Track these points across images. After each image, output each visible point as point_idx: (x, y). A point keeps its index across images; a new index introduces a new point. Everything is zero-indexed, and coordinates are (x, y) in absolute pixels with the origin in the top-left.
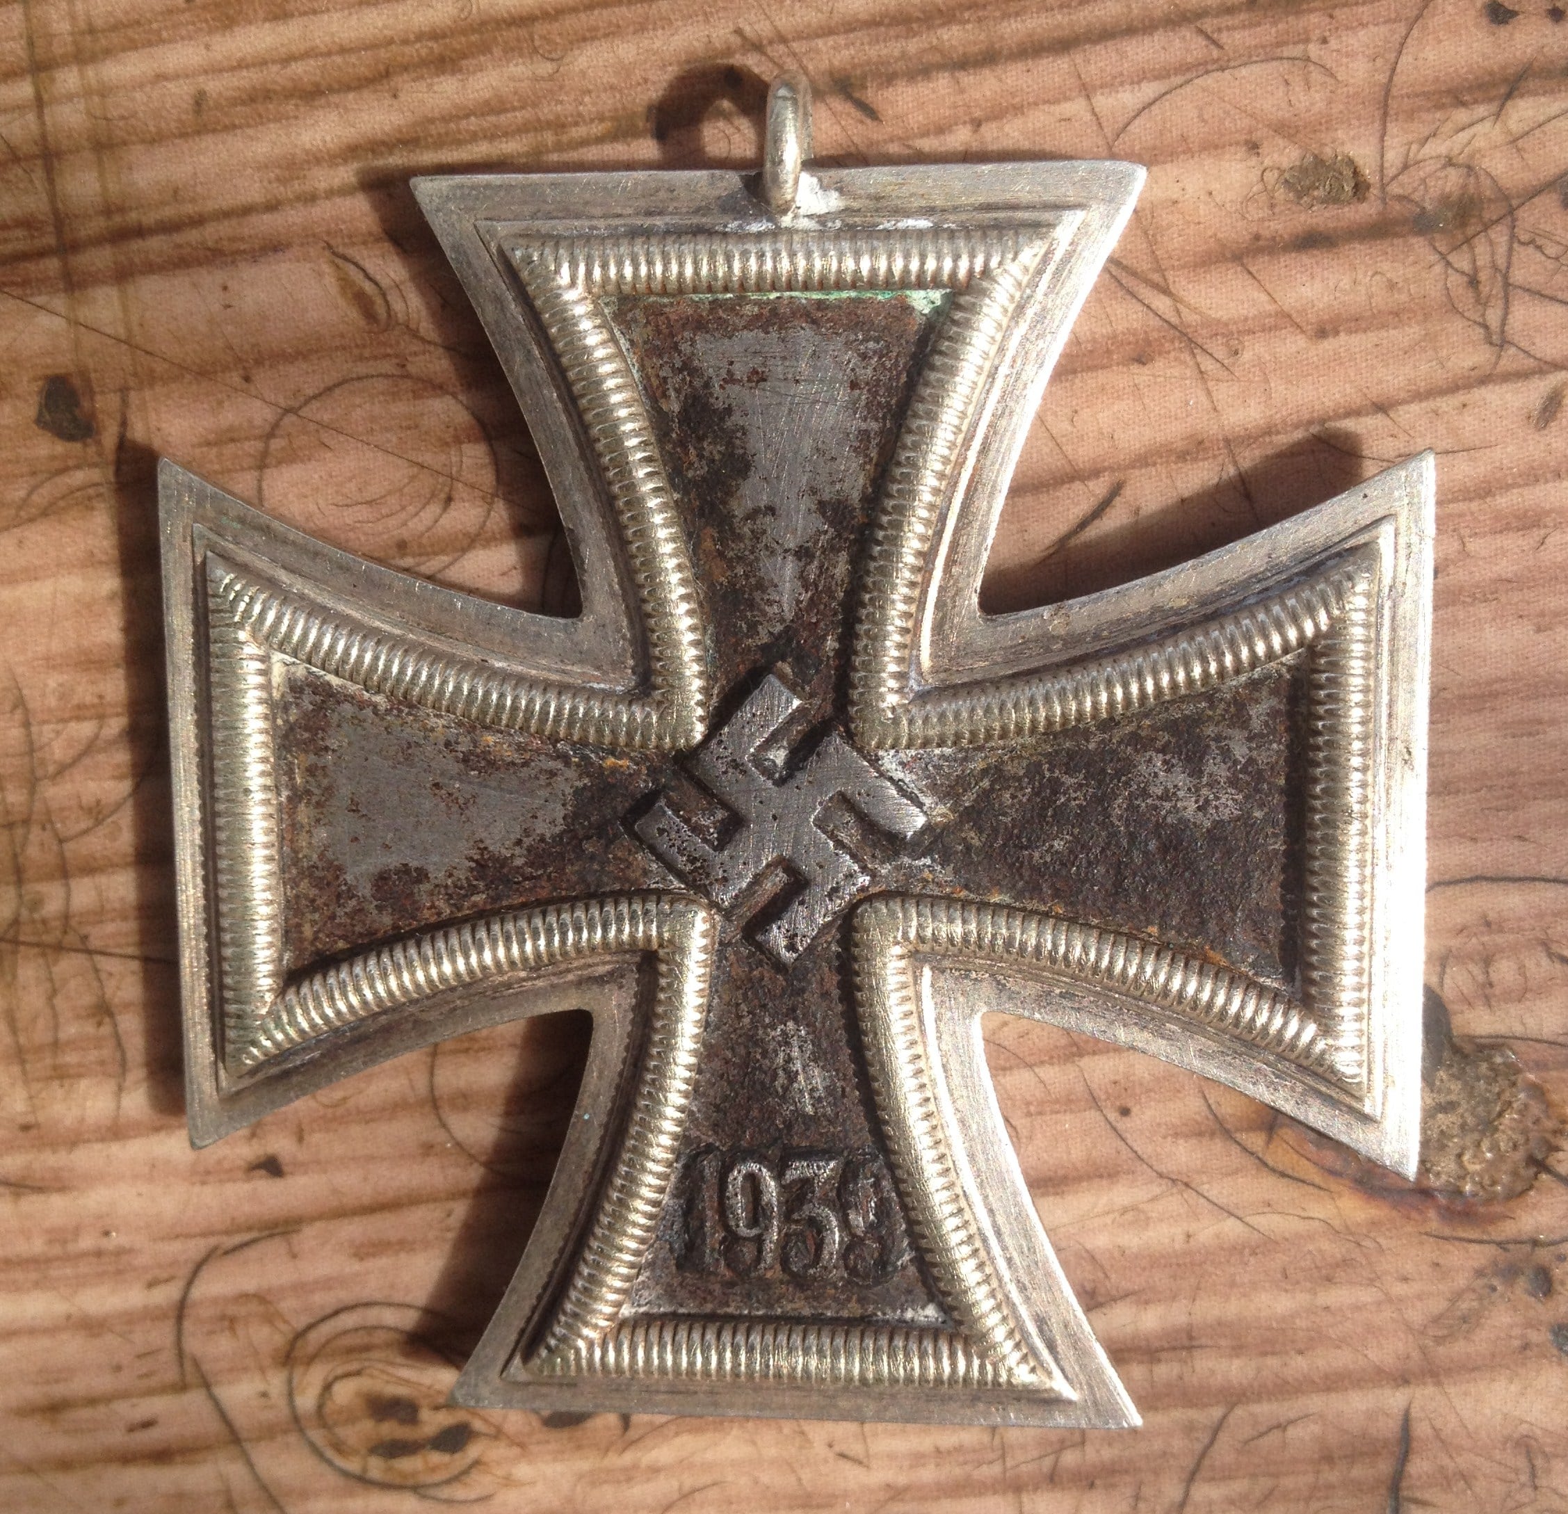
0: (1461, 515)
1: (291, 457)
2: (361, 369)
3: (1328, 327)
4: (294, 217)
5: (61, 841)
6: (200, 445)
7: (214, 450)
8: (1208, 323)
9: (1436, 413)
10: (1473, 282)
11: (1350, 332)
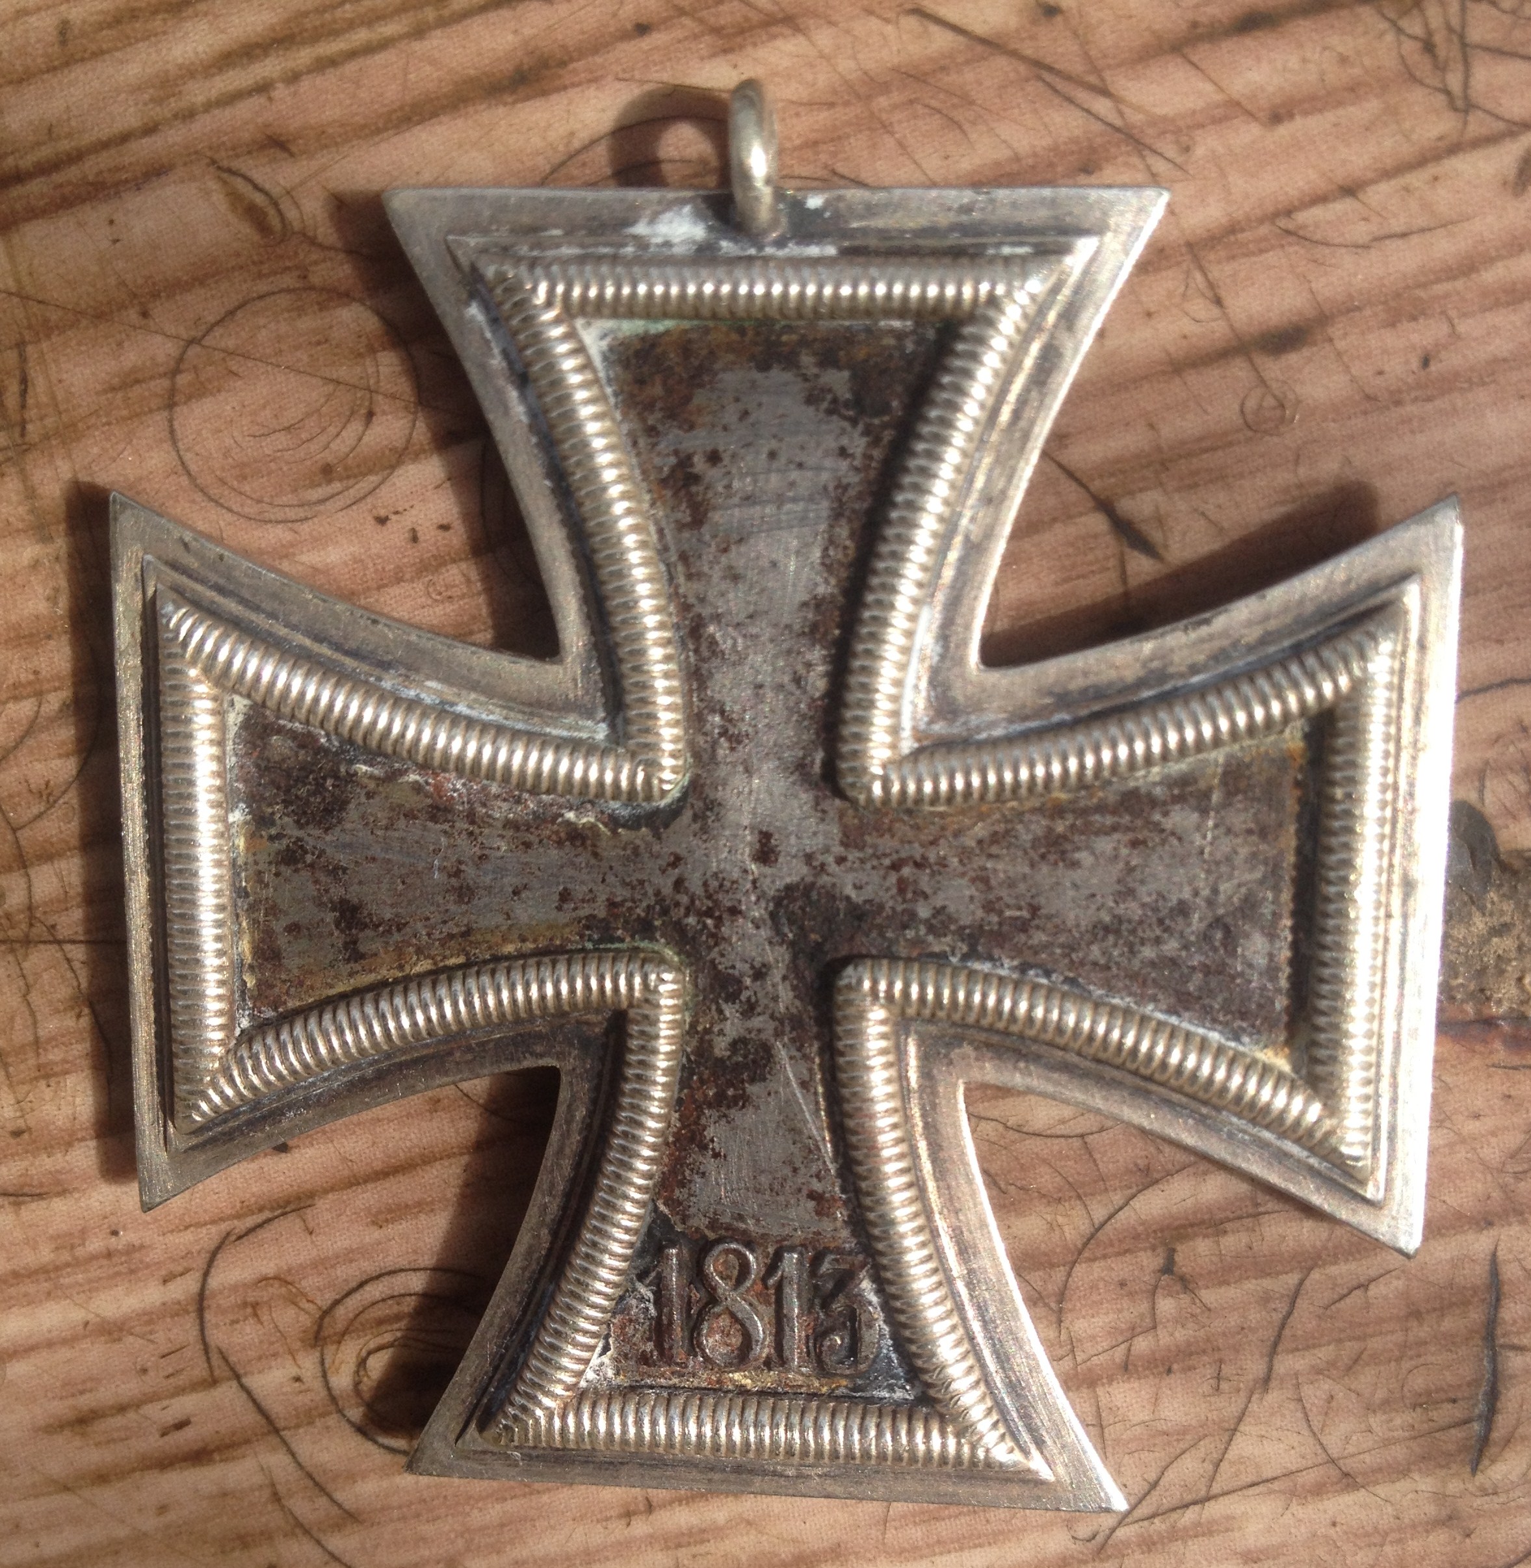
0: (1447, 296)
1: (200, 391)
2: (262, 287)
3: (1282, 111)
4: (175, 137)
5: (14, 830)
6: (105, 392)
7: (120, 395)
8: (1154, 121)
9: (1407, 189)
10: (1428, 47)
11: (1306, 113)
